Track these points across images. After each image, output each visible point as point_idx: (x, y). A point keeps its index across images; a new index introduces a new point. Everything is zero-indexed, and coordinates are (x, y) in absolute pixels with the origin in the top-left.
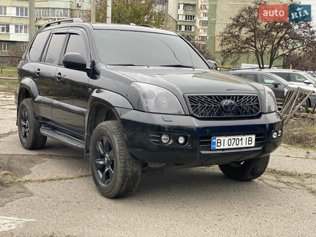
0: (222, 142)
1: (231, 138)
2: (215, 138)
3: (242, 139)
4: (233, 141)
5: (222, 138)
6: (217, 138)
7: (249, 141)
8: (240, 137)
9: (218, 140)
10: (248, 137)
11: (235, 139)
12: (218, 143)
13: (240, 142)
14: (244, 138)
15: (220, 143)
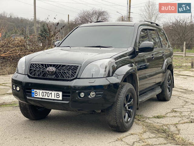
0: (38, 93)
1: (44, 91)
2: (34, 90)
3: (51, 93)
4: (45, 93)
5: (38, 91)
6: (35, 90)
7: (57, 95)
8: (50, 92)
9: (35, 91)
10: (56, 92)
11: (46, 92)
12: (35, 93)
13: (50, 95)
14: (53, 93)
15: (37, 93)
